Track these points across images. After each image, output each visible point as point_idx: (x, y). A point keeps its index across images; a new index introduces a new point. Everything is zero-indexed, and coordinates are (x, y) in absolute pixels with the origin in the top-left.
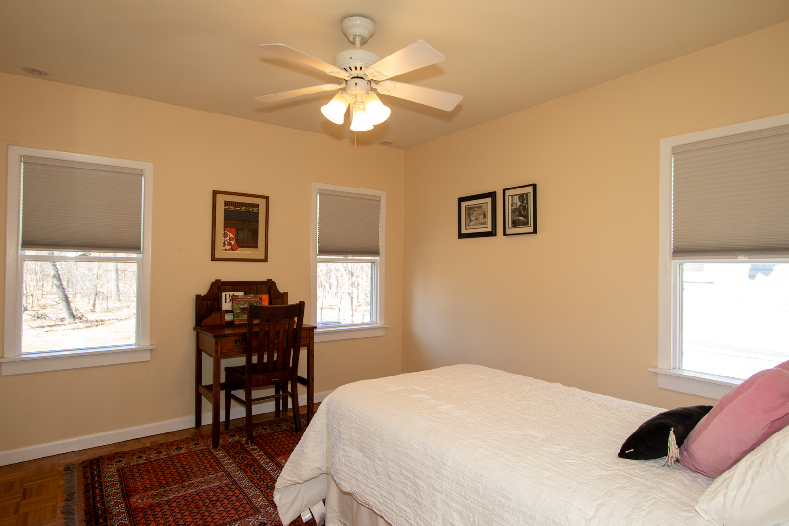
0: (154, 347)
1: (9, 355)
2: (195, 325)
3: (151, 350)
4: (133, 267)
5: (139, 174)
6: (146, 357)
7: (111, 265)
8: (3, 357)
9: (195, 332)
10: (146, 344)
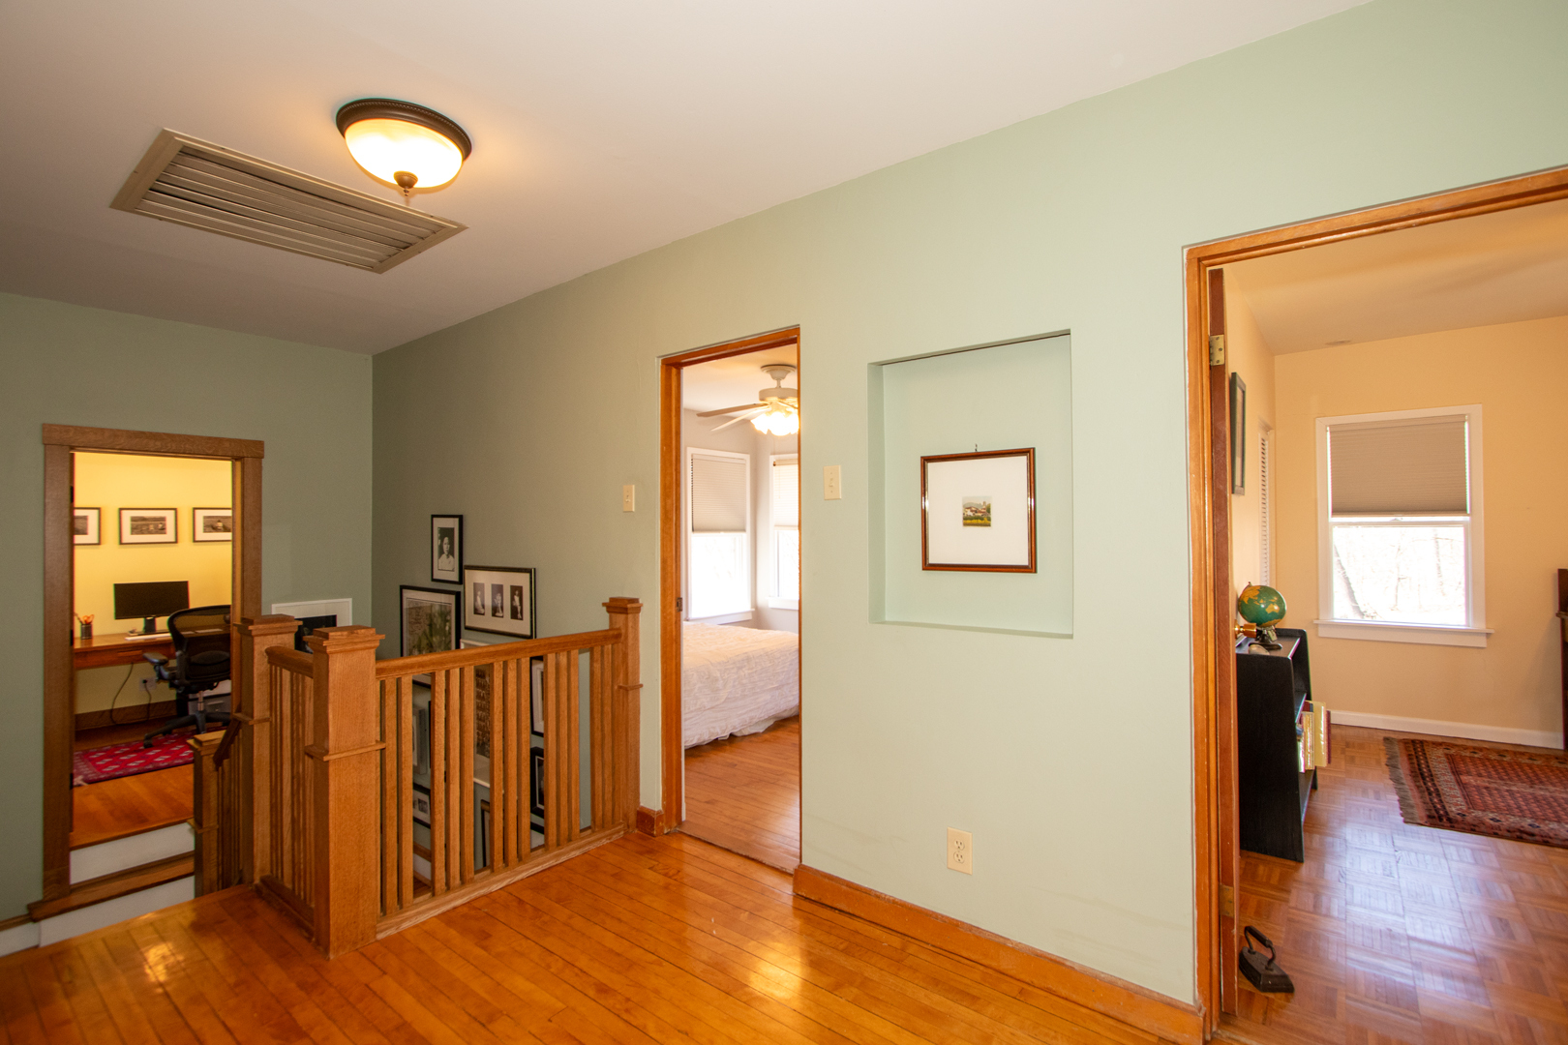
0: (1492, 631)
1: (1323, 619)
2: (1557, 609)
3: (1488, 635)
4: (1458, 533)
5: (1460, 420)
6: (1482, 642)
7: (1429, 530)
8: (1318, 619)
9: (1558, 620)
10: (1481, 626)
